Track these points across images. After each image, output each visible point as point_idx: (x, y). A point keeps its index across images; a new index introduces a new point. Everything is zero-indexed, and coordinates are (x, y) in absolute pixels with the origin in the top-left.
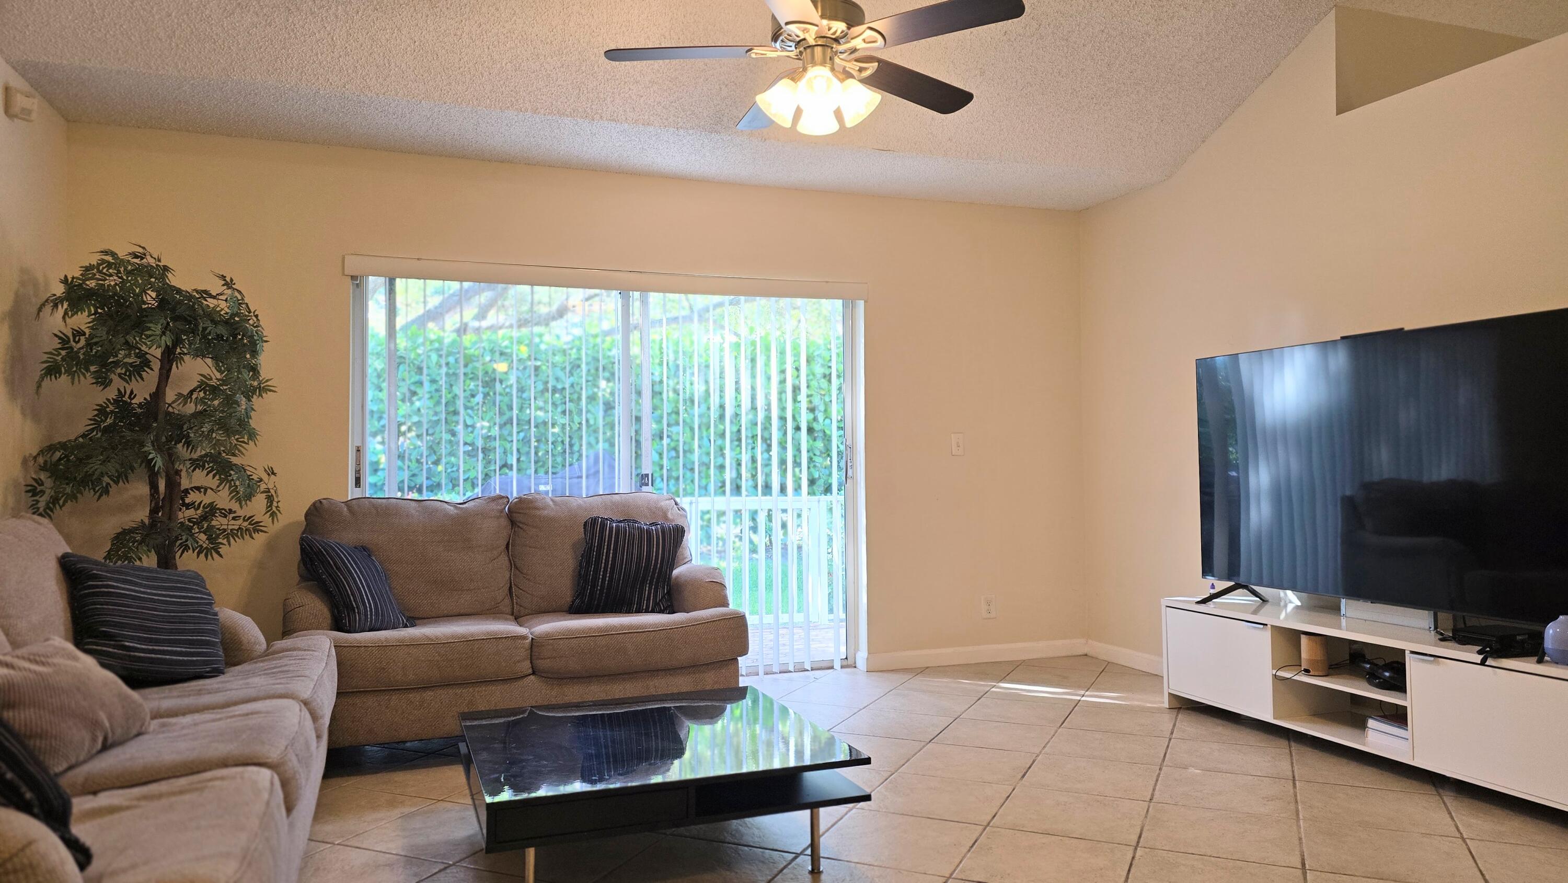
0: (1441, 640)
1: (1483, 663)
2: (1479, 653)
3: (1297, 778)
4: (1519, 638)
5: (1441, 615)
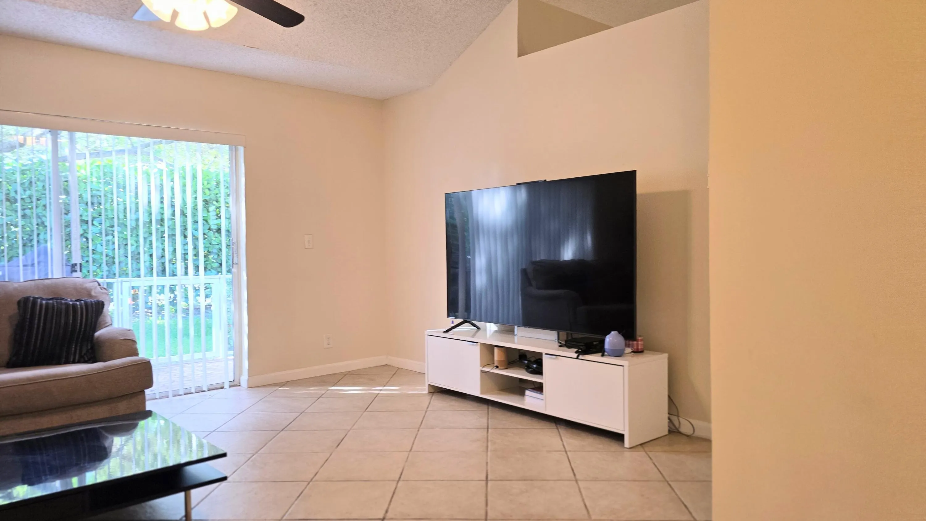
0: (560, 346)
1: (577, 358)
2: (576, 352)
3: (490, 427)
4: (595, 343)
5: (561, 333)
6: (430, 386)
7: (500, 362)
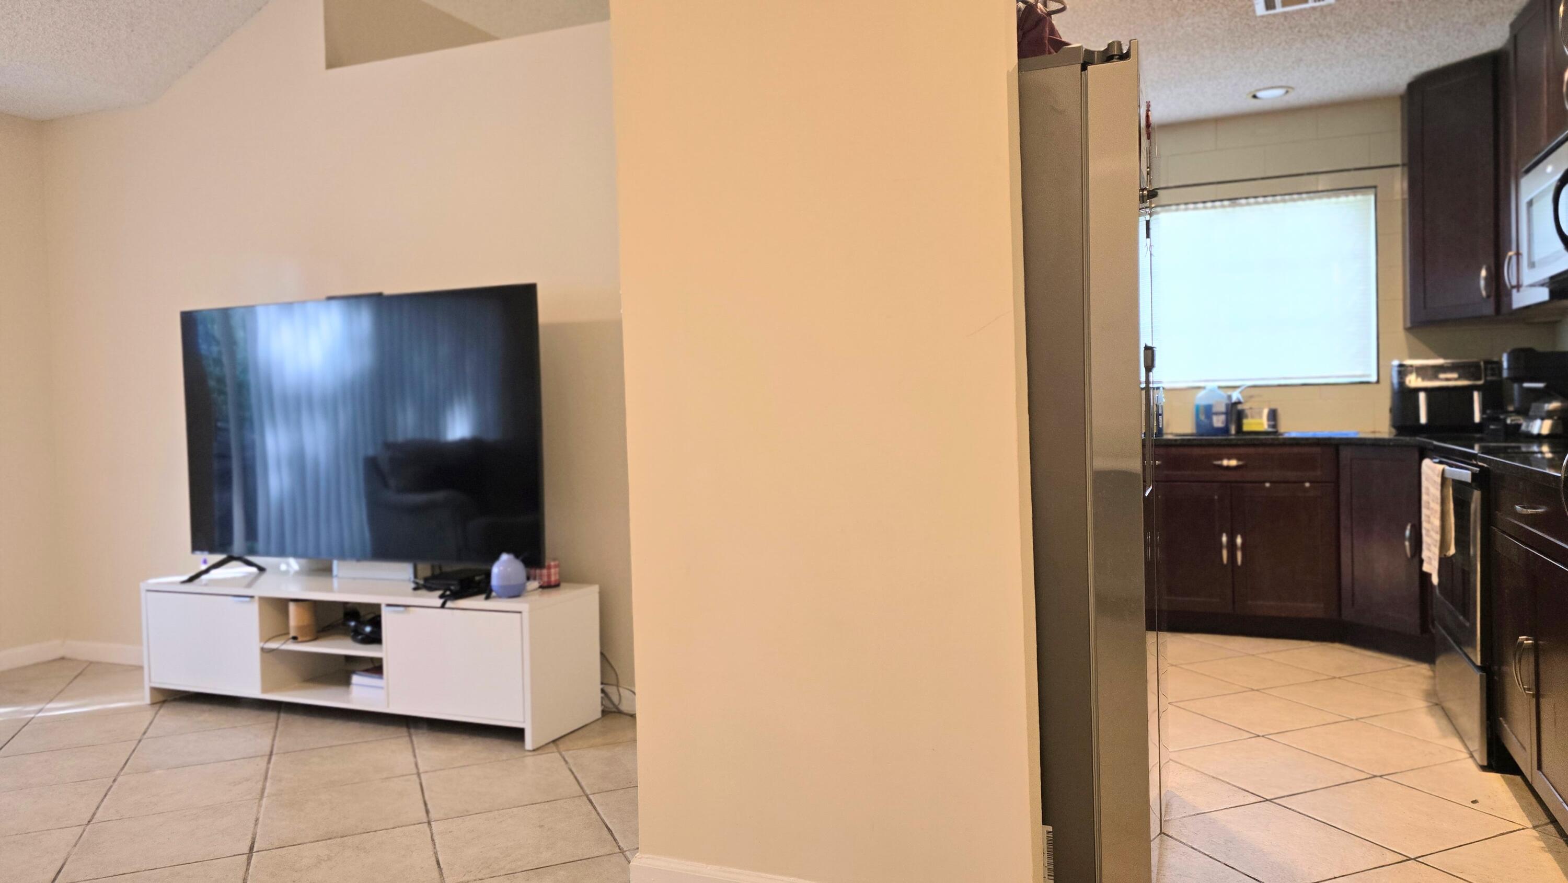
0: (415, 589)
1: (443, 606)
2: (441, 597)
3: (274, 752)
5: (421, 566)
6: (155, 690)
7: (300, 628)
